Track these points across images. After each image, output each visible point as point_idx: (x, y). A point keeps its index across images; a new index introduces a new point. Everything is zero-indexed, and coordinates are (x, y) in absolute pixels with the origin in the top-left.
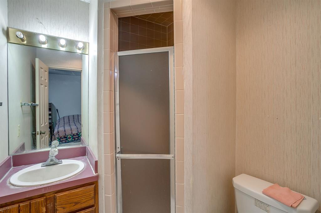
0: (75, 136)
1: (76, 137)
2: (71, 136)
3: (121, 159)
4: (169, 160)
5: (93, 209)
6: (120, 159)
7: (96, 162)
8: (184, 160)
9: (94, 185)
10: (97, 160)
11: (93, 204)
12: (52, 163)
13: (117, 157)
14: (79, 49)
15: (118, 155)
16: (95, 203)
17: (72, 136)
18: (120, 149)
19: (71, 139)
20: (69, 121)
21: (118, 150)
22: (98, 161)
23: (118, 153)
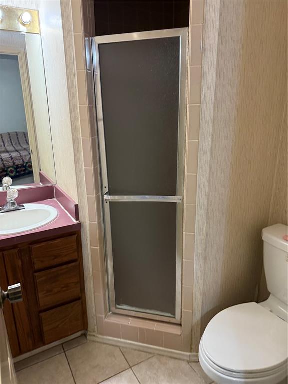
0: (21, 168)
1: (22, 171)
2: (13, 169)
3: (110, 202)
4: (176, 203)
5: (77, 263)
6: (108, 203)
7: (77, 206)
8: (196, 204)
9: (77, 235)
10: (77, 203)
11: (77, 257)
12: (12, 208)
13: (106, 200)
14: (24, 25)
15: (106, 197)
16: (79, 257)
17: (15, 169)
18: (107, 189)
19: (14, 173)
20: (4, 143)
21: (106, 190)
22: (79, 206)
23: (106, 195)
